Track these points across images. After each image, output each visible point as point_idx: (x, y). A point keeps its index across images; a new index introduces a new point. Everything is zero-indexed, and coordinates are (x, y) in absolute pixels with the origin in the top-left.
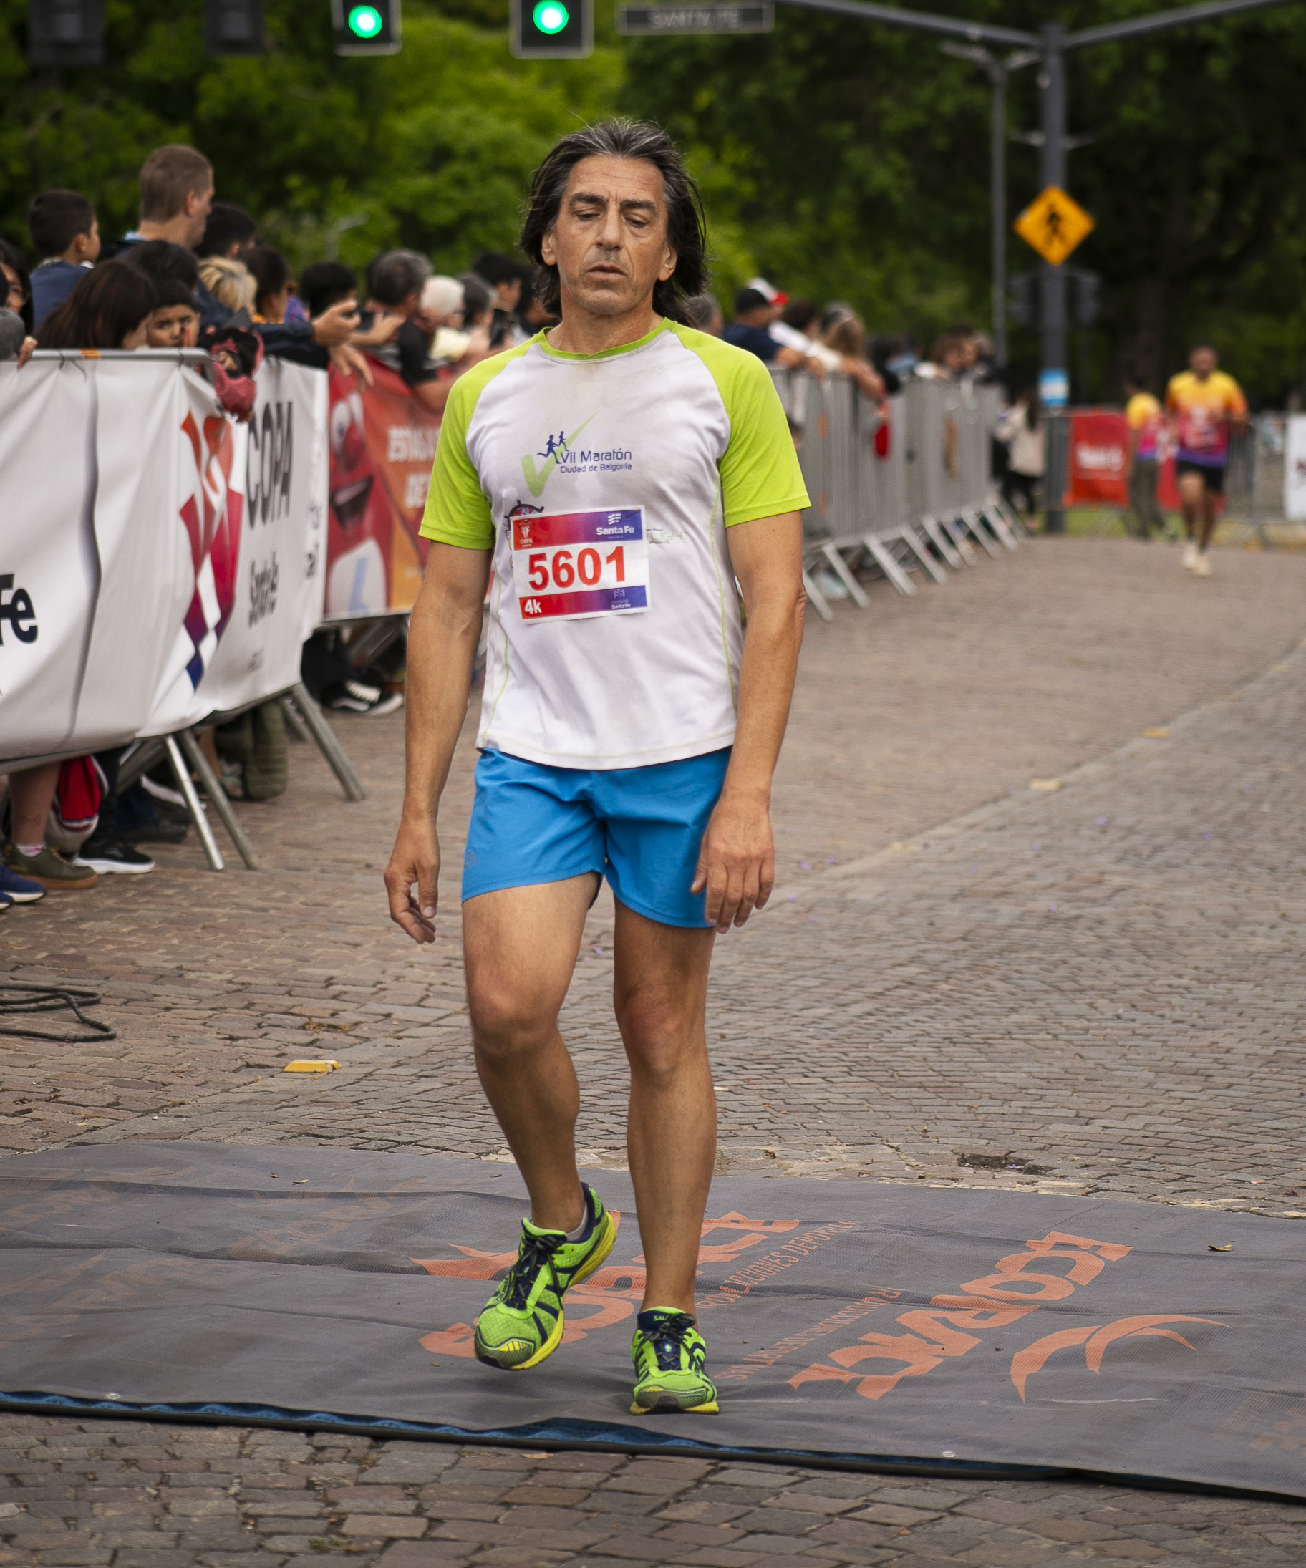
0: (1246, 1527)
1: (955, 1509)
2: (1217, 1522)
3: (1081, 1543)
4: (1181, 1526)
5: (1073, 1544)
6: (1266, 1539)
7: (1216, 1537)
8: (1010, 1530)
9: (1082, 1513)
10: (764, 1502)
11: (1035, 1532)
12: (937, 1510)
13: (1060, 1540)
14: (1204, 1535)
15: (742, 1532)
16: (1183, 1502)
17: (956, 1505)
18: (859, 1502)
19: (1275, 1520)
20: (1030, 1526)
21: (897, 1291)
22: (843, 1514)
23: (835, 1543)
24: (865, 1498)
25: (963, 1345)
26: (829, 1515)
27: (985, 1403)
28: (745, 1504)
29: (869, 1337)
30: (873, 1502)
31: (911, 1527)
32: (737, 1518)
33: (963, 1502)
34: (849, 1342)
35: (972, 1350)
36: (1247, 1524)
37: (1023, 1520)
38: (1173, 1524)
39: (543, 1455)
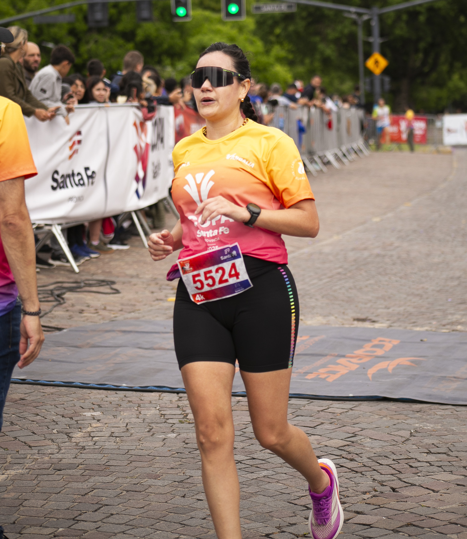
0: (430, 411)
1: (352, 409)
2: (422, 410)
3: (386, 416)
4: (413, 411)
5: (384, 416)
6: (436, 414)
7: (422, 413)
8: (367, 413)
9: (386, 409)
10: (301, 408)
11: (374, 414)
12: (347, 409)
13: (381, 415)
14: (419, 413)
15: (295, 416)
16: (414, 405)
17: (352, 408)
18: (326, 408)
19: (438, 409)
20: (372, 412)
21: (336, 354)
22: (322, 411)
23: (320, 418)
24: (328, 406)
25: (354, 367)
26: (318, 411)
27: (361, 381)
28: (296, 409)
29: (329, 366)
30: (330, 407)
31: (341, 414)
32: (293, 412)
33: (354, 407)
34: (324, 367)
35: (357, 369)
36: (431, 410)
37: (370, 411)
38: (411, 411)
39: (241, 398)
